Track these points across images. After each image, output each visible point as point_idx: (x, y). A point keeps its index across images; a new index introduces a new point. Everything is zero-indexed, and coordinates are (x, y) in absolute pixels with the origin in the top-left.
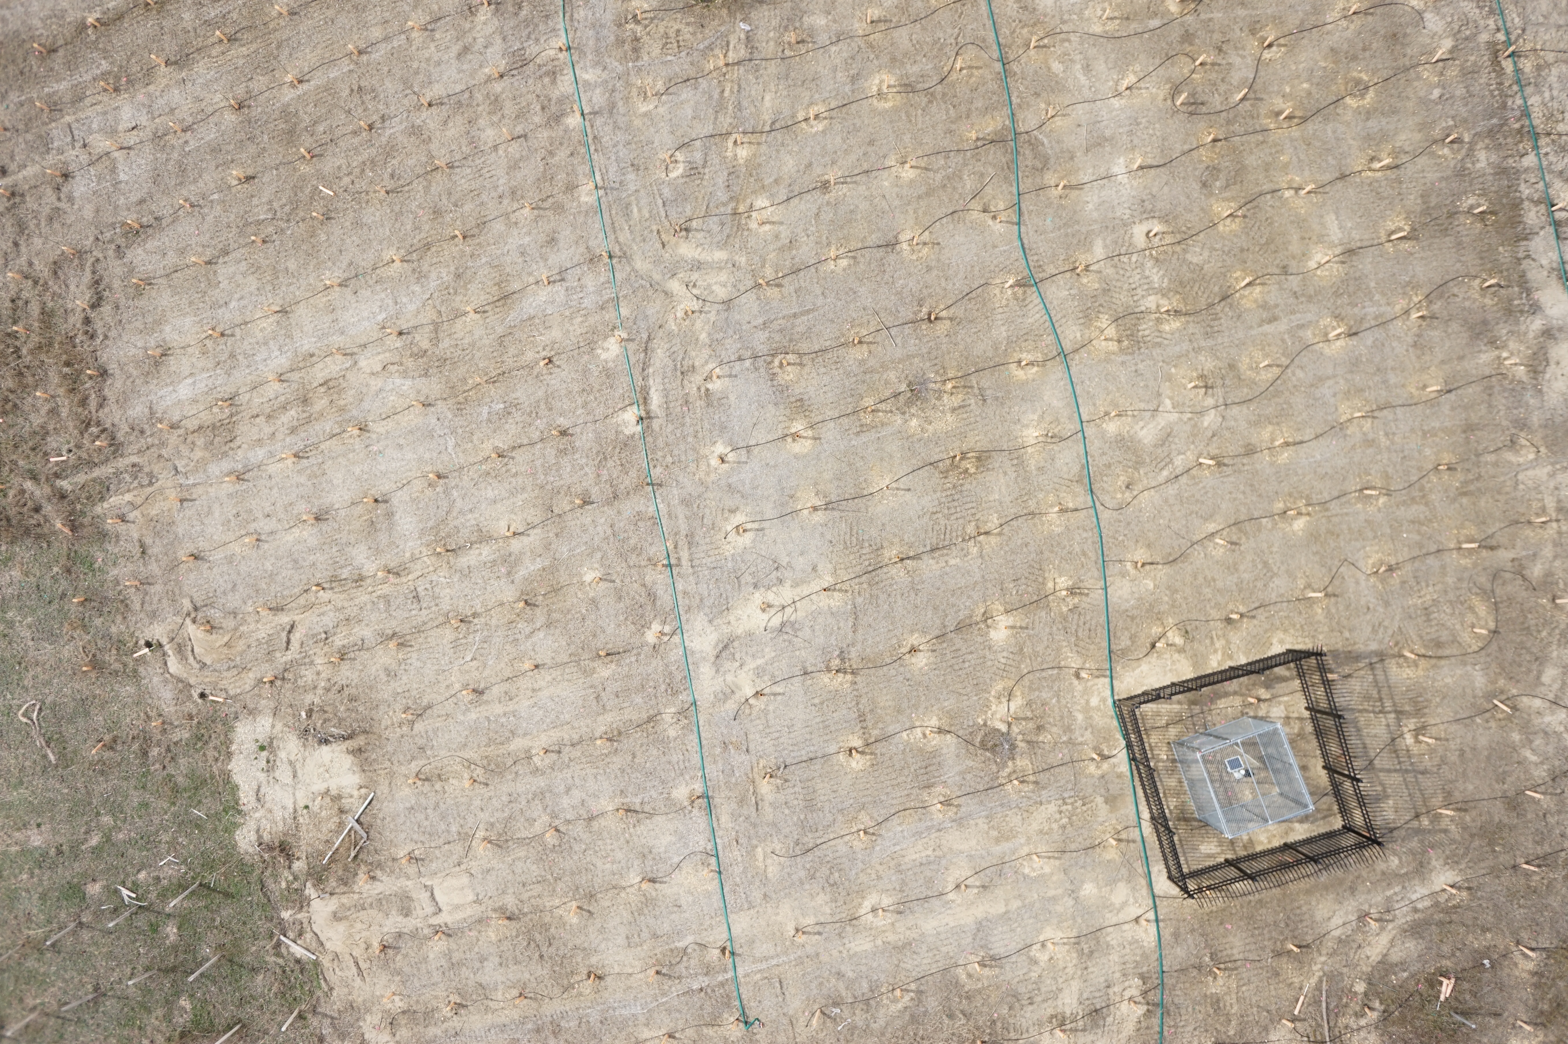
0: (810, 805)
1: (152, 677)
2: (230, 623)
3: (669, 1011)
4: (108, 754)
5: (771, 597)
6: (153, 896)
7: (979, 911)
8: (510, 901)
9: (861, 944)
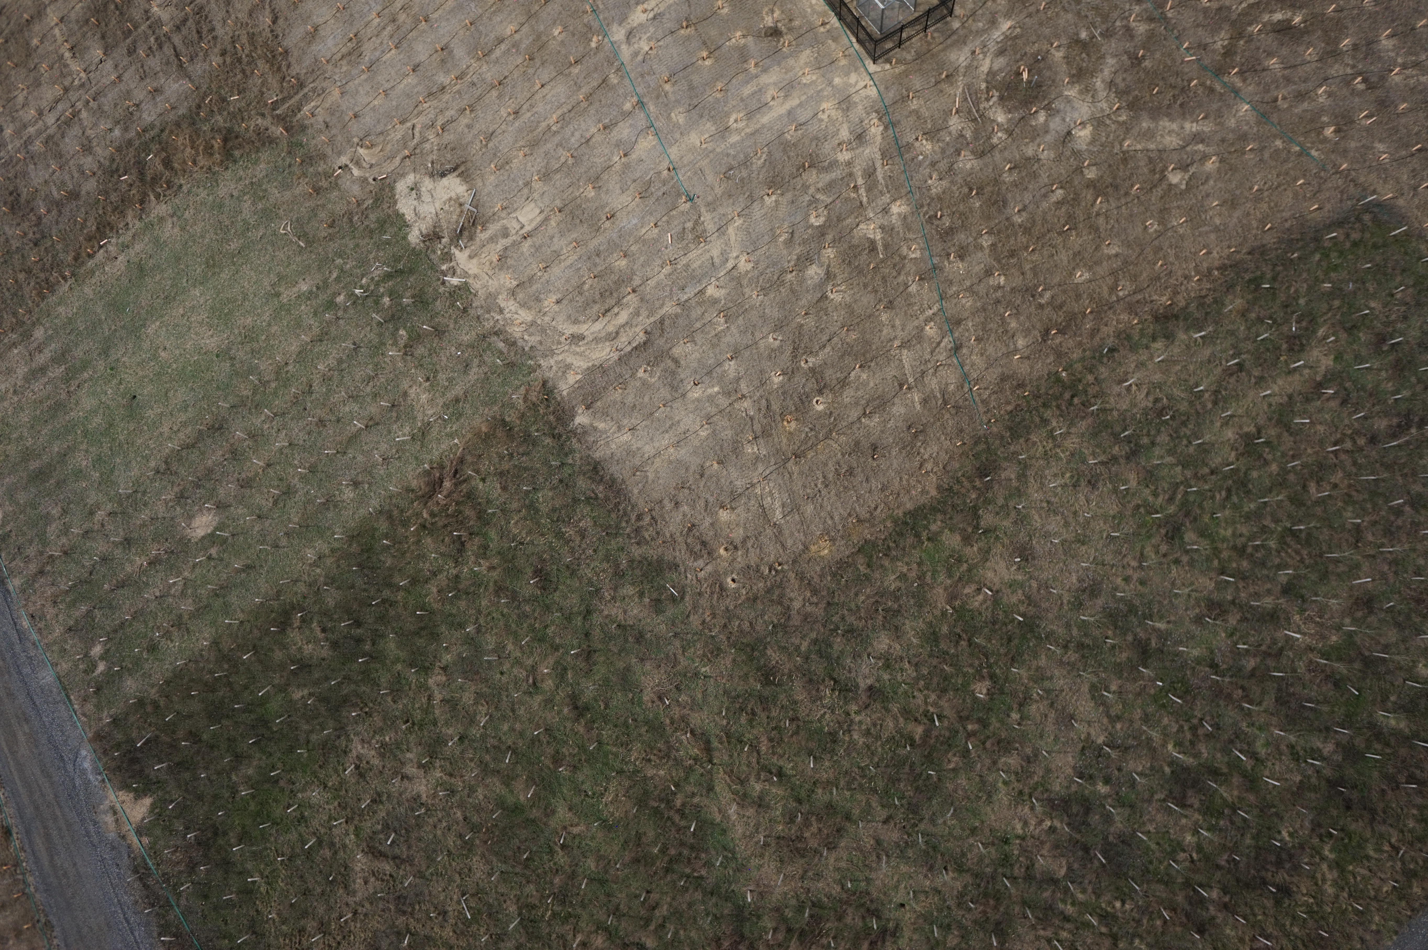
0: (691, 88)
1: (346, 183)
2: (382, 138)
3: (651, 214)
4: (330, 231)
5: (645, 6)
6: (372, 288)
7: (787, 106)
8: (558, 203)
9: (734, 138)
